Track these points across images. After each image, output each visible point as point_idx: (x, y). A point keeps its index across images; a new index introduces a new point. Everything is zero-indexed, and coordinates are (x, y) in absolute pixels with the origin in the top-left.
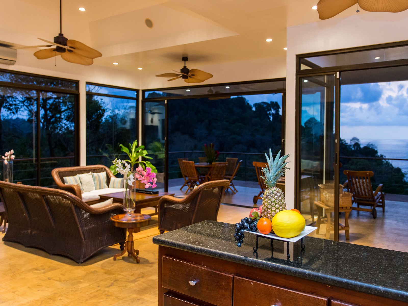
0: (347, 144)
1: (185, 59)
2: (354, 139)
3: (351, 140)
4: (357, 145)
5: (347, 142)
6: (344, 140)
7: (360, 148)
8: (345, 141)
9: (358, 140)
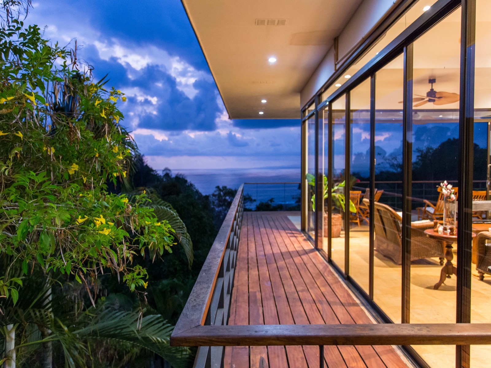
0: (158, 174)
1: (432, 81)
2: (166, 169)
3: (163, 171)
4: (167, 175)
5: (158, 172)
6: (155, 171)
7: (171, 178)
9: (170, 170)
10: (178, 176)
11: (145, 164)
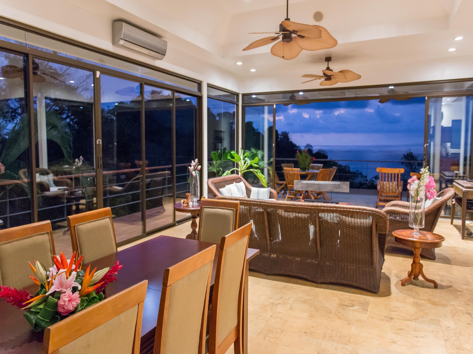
1: (328, 59)
3: (306, 147)
4: (310, 150)
7: (313, 153)
8: (300, 148)
9: (311, 146)
10: (320, 151)
11: (290, 141)
